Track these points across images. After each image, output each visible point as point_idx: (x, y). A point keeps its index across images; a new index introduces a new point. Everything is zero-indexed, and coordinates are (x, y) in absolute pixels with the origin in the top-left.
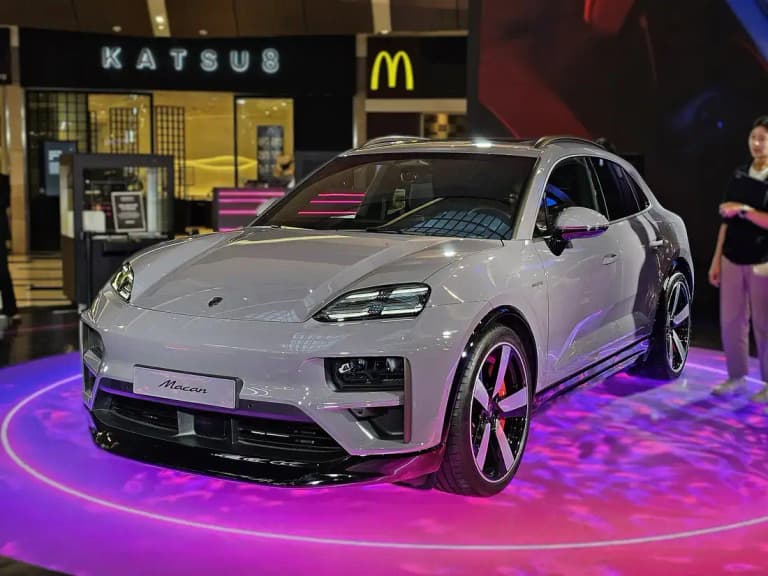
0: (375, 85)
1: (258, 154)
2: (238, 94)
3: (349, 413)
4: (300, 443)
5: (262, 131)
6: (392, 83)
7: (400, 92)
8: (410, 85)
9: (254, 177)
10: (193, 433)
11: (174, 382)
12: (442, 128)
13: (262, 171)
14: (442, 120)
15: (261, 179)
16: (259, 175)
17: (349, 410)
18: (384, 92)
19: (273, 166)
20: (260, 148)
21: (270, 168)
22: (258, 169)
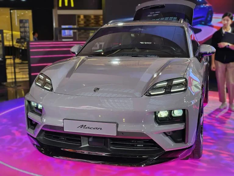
0: (60, 5)
1: (20, 29)
2: (11, 8)
3: (164, 134)
4: (137, 147)
5: (21, 21)
6: (66, 4)
7: (69, 7)
8: (72, 5)
9: (19, 37)
10: (88, 145)
11: (85, 126)
12: (82, 20)
13: (22, 35)
14: (82, 17)
15: (22, 38)
16: (21, 36)
17: (165, 133)
18: (64, 7)
19: (26, 33)
20: (21, 27)
21: (25, 34)
22: (21, 34)
